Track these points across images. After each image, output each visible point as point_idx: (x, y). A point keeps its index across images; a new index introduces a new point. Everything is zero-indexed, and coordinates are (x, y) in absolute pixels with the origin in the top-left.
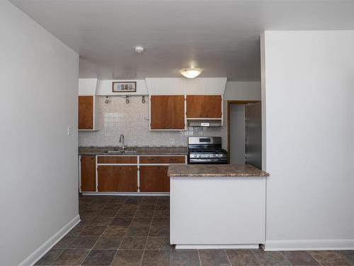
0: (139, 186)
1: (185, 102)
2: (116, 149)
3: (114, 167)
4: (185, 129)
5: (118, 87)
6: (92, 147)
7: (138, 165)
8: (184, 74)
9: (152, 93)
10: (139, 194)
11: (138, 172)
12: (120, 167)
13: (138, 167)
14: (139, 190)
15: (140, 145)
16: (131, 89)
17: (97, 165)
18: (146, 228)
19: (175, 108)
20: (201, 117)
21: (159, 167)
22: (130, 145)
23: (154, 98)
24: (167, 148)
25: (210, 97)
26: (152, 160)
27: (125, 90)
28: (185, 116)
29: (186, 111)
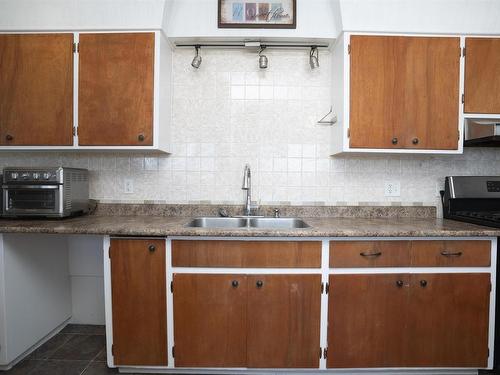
0: (324, 344)
1: (463, 59)
2: (222, 211)
3: (235, 281)
4: (461, 150)
5: (236, 13)
6: (149, 206)
7: (325, 272)
11: (325, 297)
12: (258, 282)
13: (325, 280)
14: (323, 362)
15: (296, 200)
16: (279, 16)
17: (171, 271)
21: (400, 281)
26: (376, 257)
27: (257, 21)
28: (461, 106)
29: (462, 91)
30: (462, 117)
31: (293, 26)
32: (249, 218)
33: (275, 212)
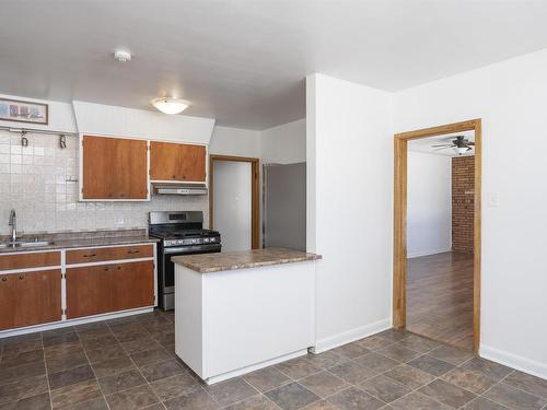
0: (64, 307)
1: (149, 152)
4: (149, 199)
5: (2, 110)
7: (63, 267)
8: (161, 106)
9: (84, 131)
10: (65, 323)
11: (64, 281)
13: (63, 272)
14: (64, 316)
16: (36, 117)
18: (132, 373)
19: (130, 161)
20: (174, 178)
21: (106, 268)
22: (28, 230)
23: (88, 141)
24: (110, 233)
25: (189, 147)
27: (19, 118)
28: (148, 176)
29: (148, 168)
30: (149, 182)
31: (46, 124)
32: (14, 243)
33: (33, 238)
